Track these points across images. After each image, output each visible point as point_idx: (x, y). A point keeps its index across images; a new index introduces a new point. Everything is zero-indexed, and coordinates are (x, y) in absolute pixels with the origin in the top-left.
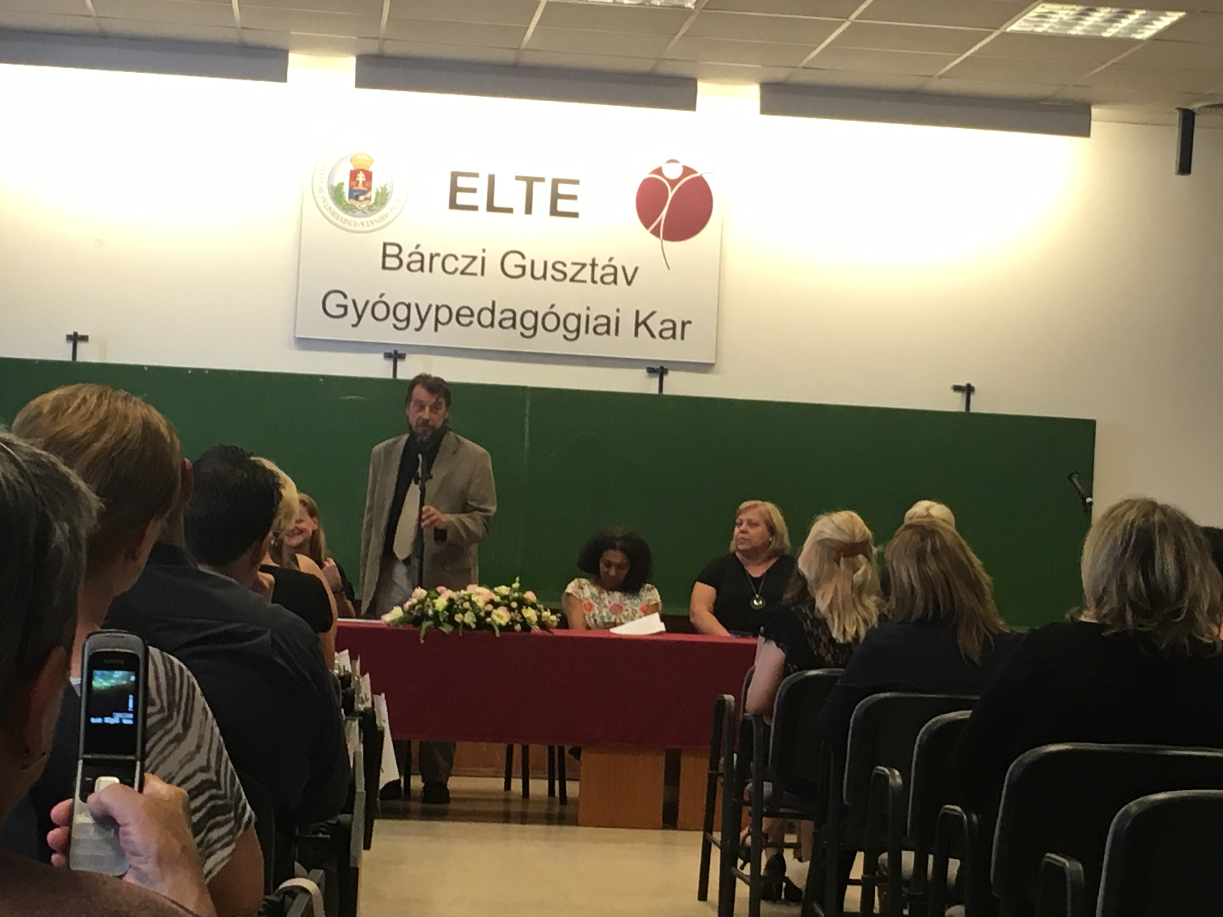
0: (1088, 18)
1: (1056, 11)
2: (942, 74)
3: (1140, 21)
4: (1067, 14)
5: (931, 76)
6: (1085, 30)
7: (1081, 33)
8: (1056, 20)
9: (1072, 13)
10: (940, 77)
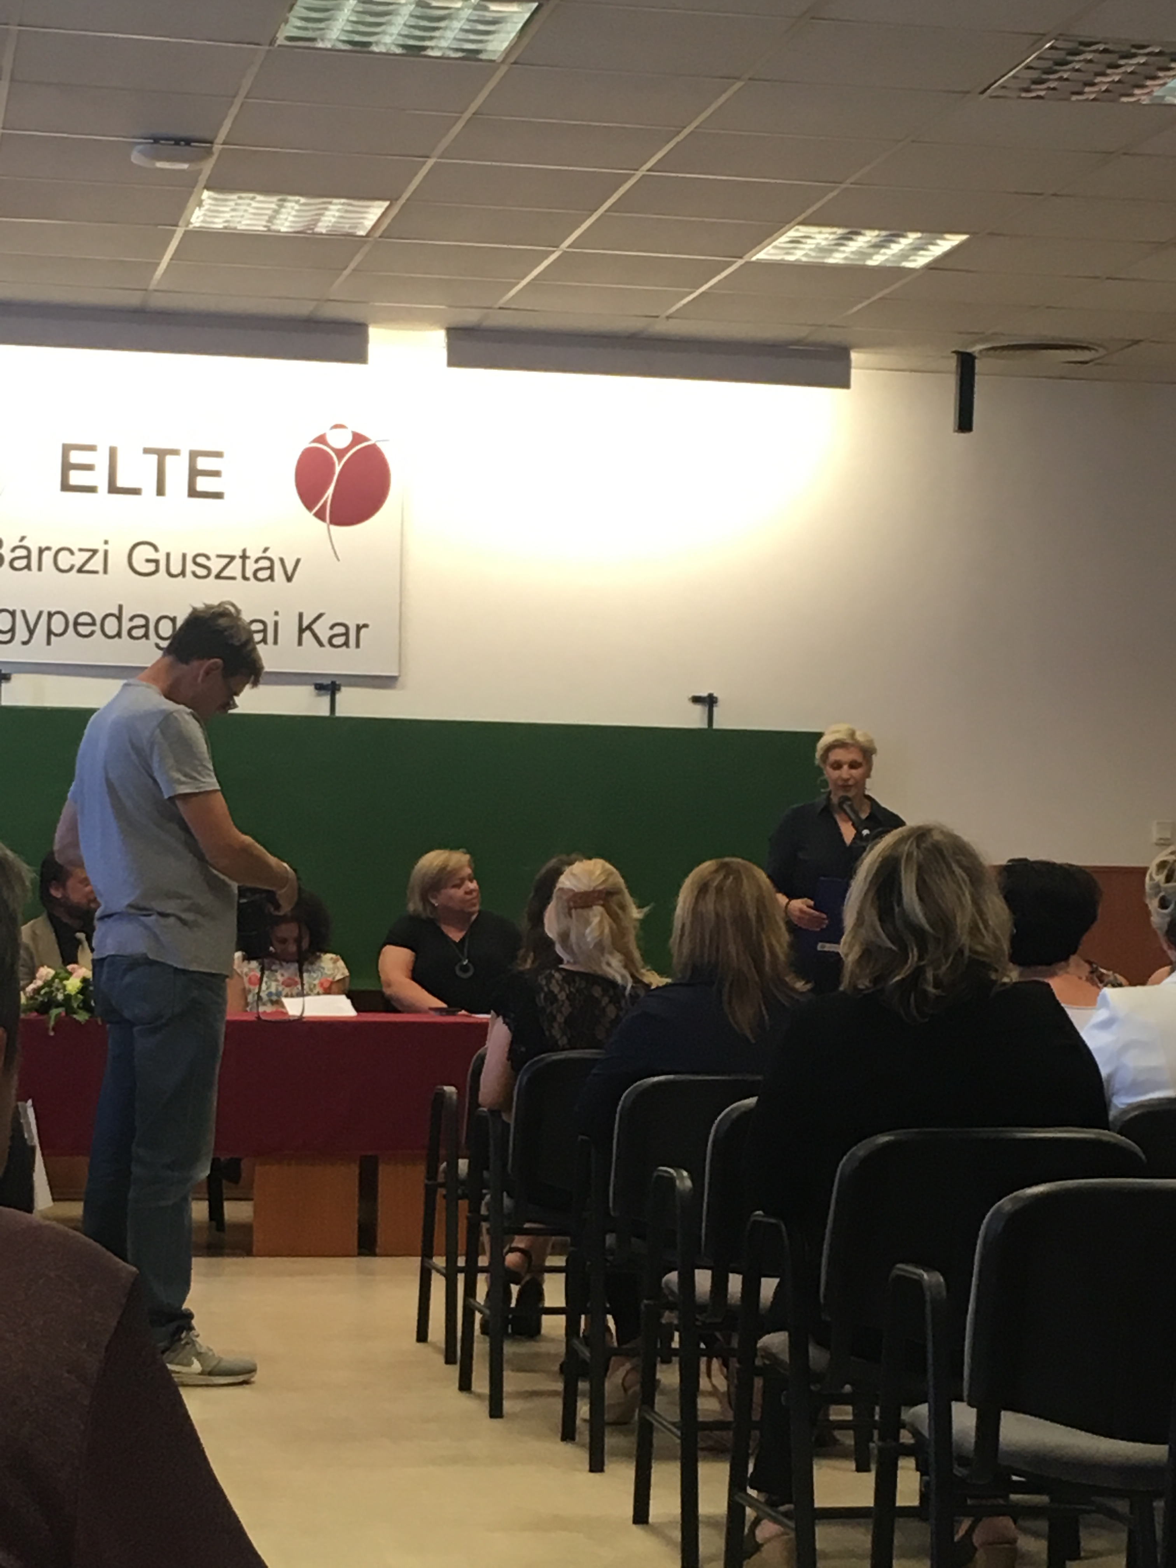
0: (851, 243)
1: (813, 236)
2: (672, 314)
3: (913, 246)
4: (826, 239)
5: (657, 317)
6: (846, 258)
7: (842, 262)
8: (813, 246)
9: (832, 237)
10: (668, 317)
